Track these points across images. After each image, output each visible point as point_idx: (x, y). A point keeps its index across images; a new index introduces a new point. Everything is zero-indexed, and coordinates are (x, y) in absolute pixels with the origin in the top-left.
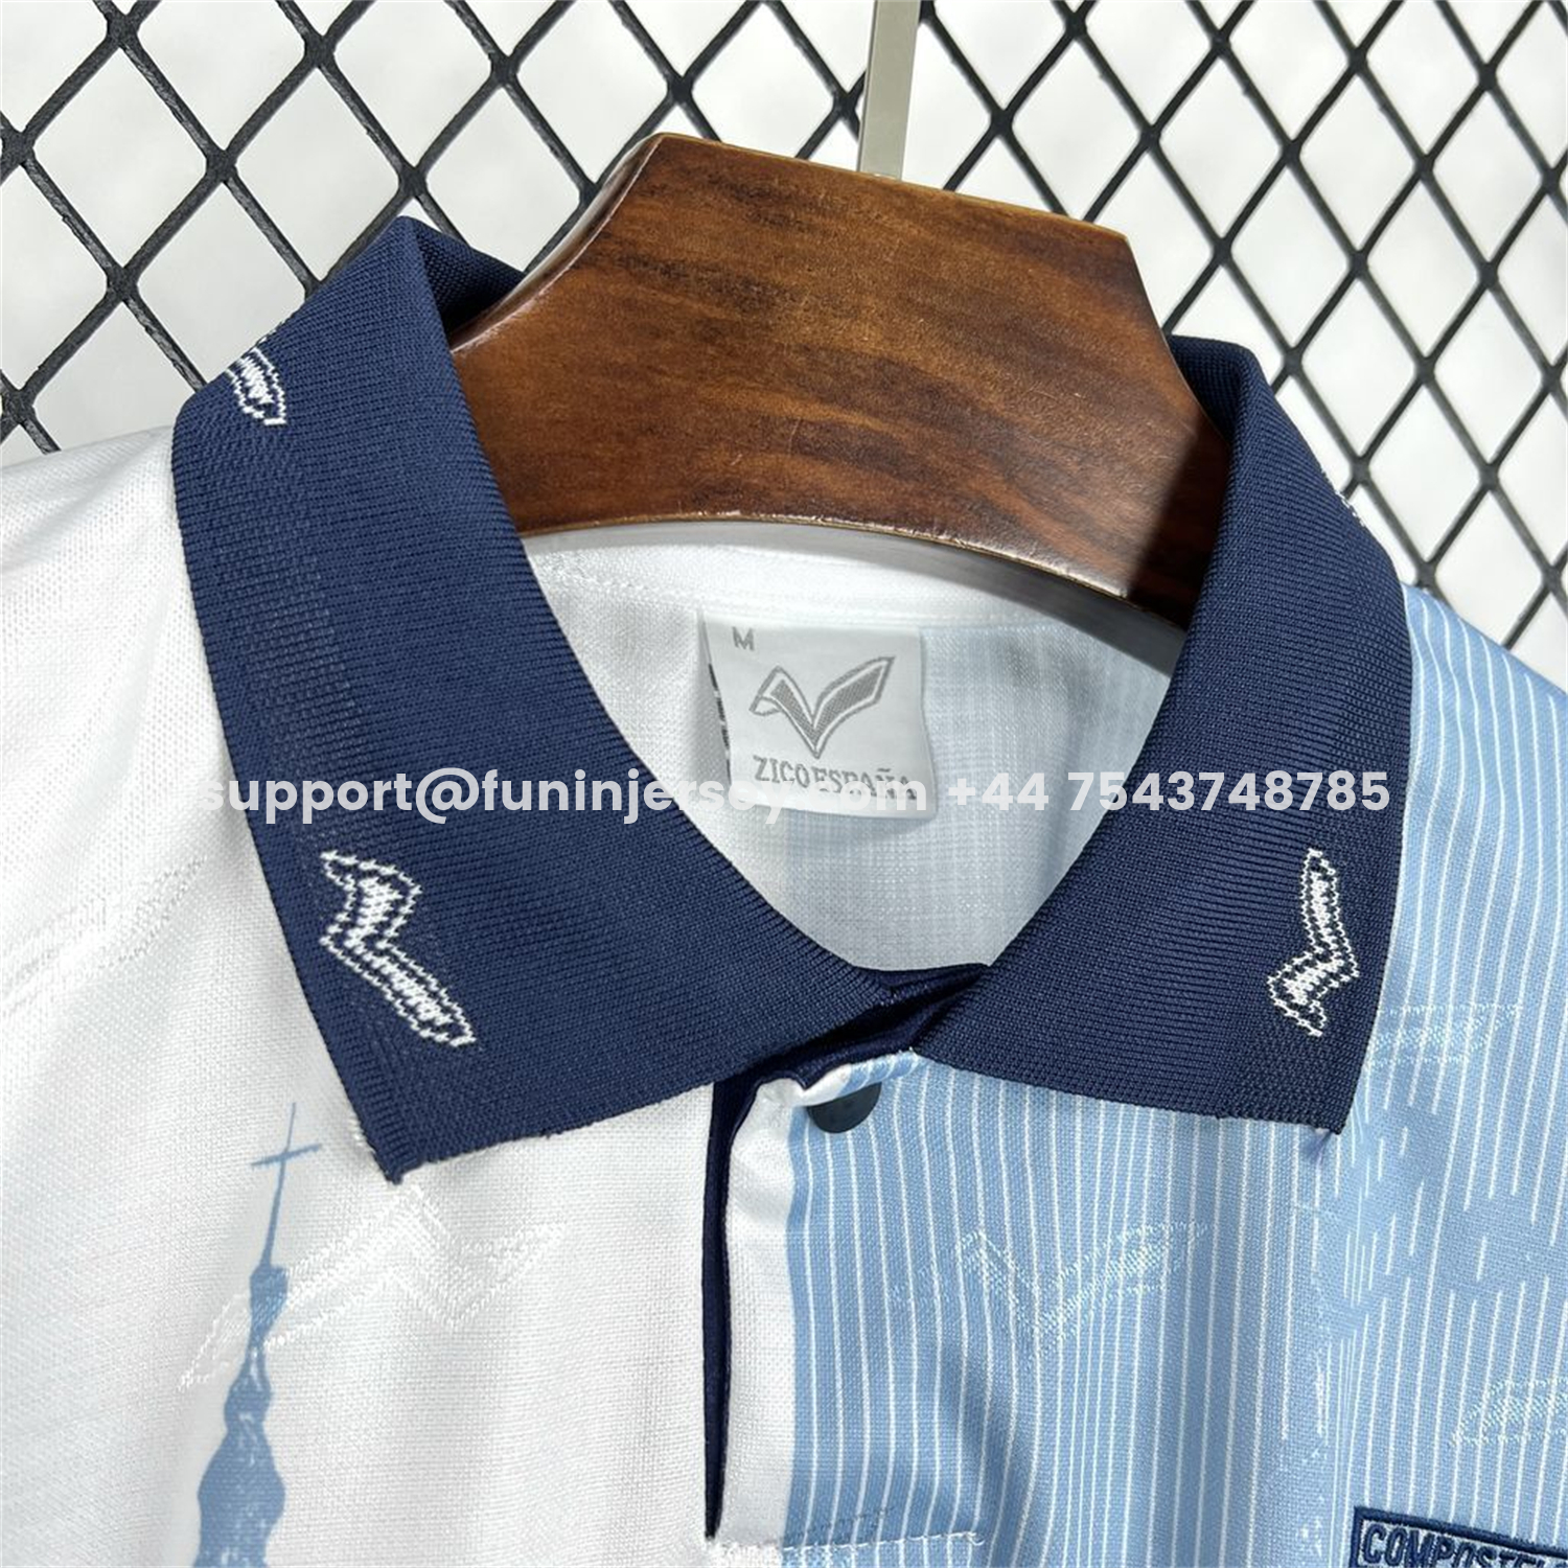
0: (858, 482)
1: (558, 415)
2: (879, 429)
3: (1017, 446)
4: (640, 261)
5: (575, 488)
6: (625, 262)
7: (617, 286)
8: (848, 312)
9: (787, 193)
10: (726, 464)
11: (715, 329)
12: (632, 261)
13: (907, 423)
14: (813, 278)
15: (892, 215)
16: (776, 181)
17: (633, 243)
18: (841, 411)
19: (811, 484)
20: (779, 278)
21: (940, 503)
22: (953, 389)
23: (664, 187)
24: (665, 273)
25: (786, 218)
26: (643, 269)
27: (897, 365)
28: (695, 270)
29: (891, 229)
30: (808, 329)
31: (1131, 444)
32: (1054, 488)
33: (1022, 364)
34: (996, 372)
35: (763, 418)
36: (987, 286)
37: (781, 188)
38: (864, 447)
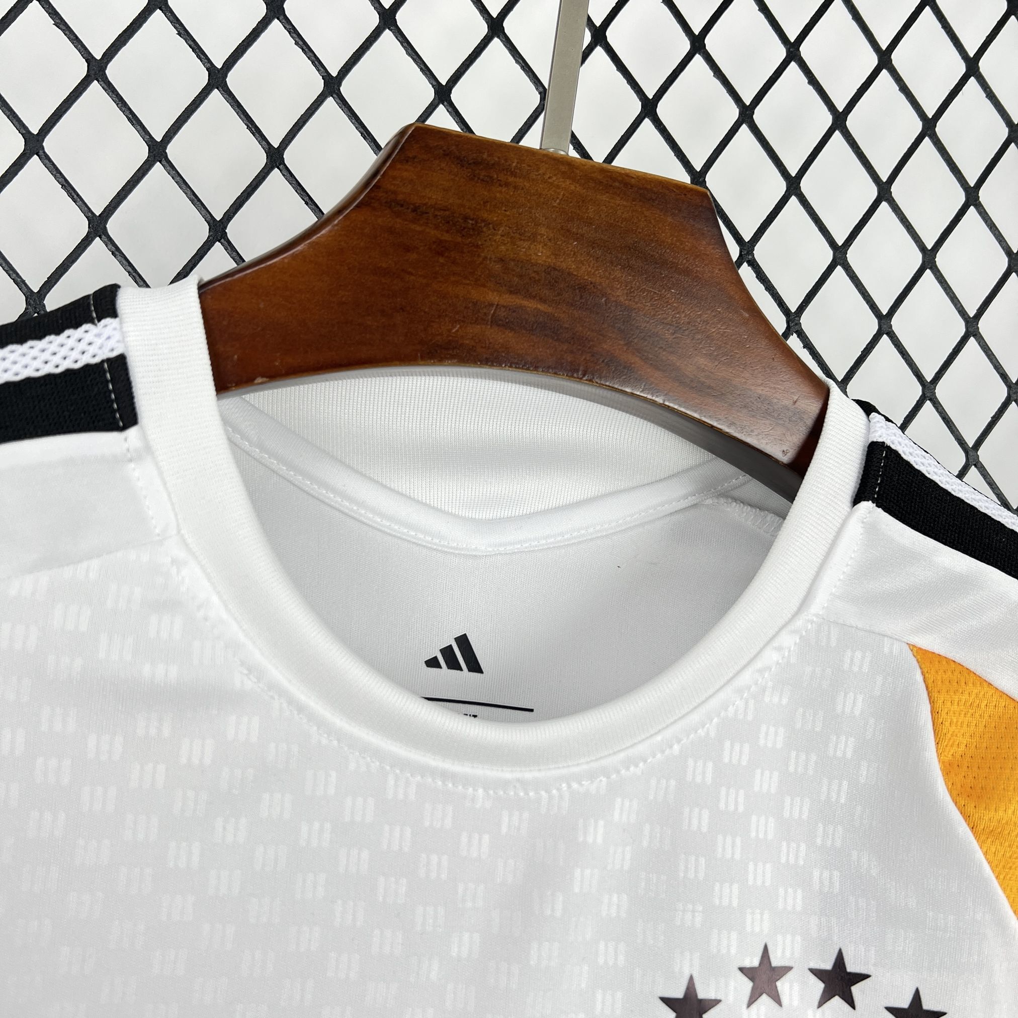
0: (532, 344)
1: (344, 299)
2: (546, 311)
3: (634, 322)
4: (397, 203)
5: (353, 344)
6: (389, 204)
7: (384, 219)
8: (529, 237)
9: (493, 162)
11: (445, 247)
13: (564, 307)
14: (507, 216)
15: (559, 176)
16: (486, 154)
17: (395, 193)
18: (523, 300)
19: (502, 344)
20: (486, 216)
21: (584, 357)
22: (594, 286)
23: (414, 158)
24: (413, 211)
25: (491, 177)
26: (400, 209)
27: (559, 271)
28: (433, 209)
29: (558, 186)
30: (503, 248)
31: (706, 322)
32: (657, 349)
33: (638, 271)
34: (622, 276)
35: (473, 303)
36: (618, 222)
37: (489, 158)
38: (536, 322)
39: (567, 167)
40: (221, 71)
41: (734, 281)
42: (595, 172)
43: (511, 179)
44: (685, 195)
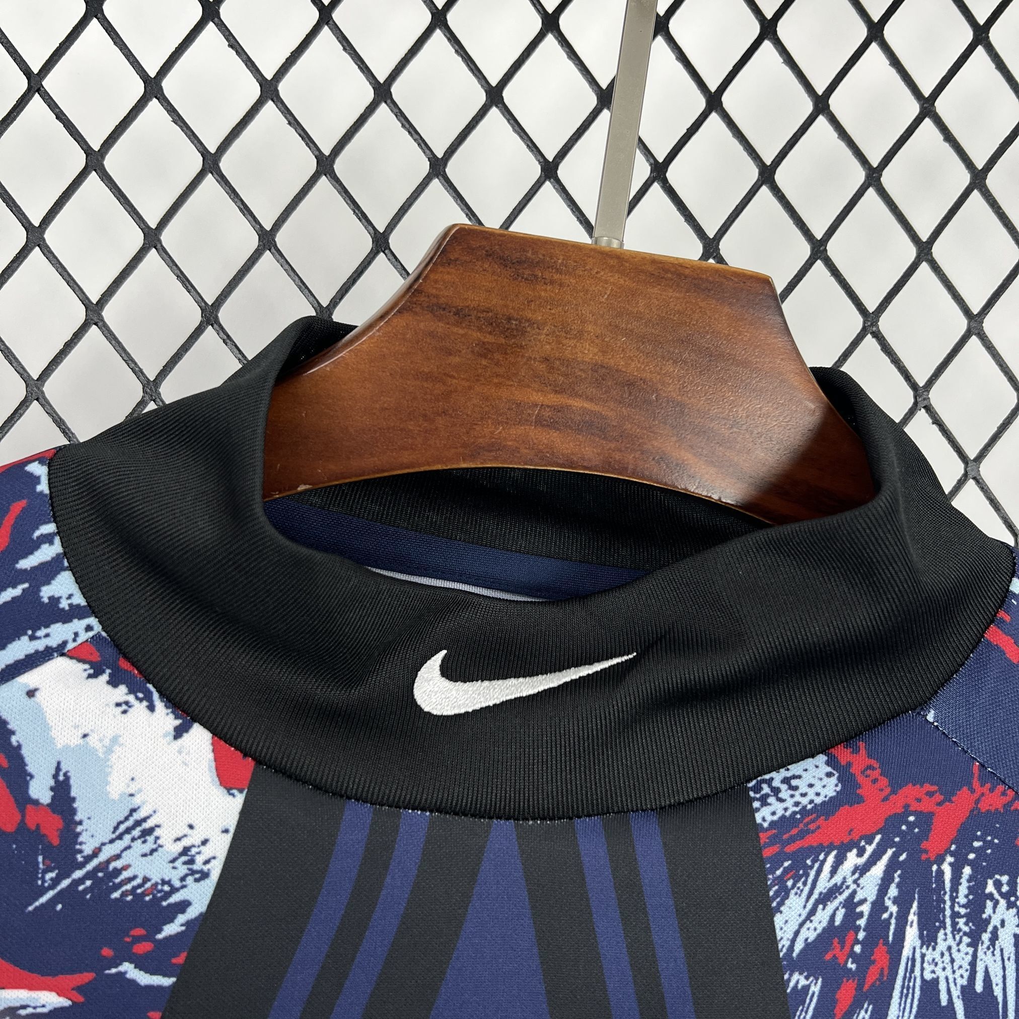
2: (593, 409)
4: (439, 306)
6: (431, 309)
7: (426, 323)
10: (492, 433)
12: (435, 308)
13: (612, 404)
14: (554, 314)
16: (530, 252)
17: (437, 297)
20: (530, 315)
21: (633, 456)
22: (644, 382)
23: (457, 260)
24: (455, 315)
25: (536, 276)
26: (442, 313)
28: (475, 312)
29: (606, 280)
32: (712, 445)
33: (692, 365)
36: (670, 314)
40: (329, 159)
42: (645, 264)
43: (557, 277)
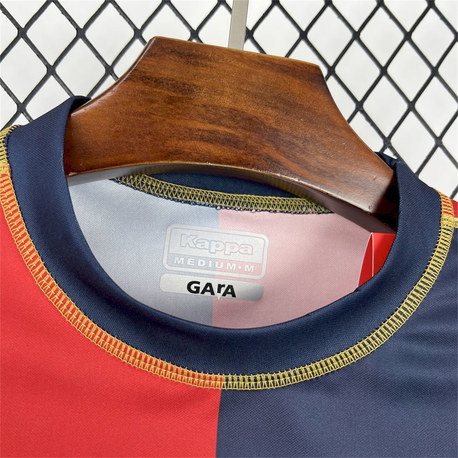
0: (223, 150)
3: (280, 138)
5: (123, 153)
8: (220, 93)
11: (173, 100)
15: (235, 61)
19: (206, 151)
27: (237, 111)
30: (205, 99)
31: (322, 136)
34: (272, 113)
35: (189, 129)
37: (196, 53)
38: (225, 138)
39: (239, 56)
41: (336, 114)
44: (306, 68)
